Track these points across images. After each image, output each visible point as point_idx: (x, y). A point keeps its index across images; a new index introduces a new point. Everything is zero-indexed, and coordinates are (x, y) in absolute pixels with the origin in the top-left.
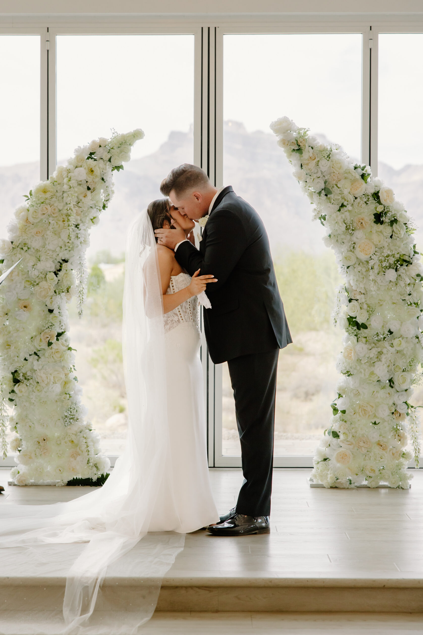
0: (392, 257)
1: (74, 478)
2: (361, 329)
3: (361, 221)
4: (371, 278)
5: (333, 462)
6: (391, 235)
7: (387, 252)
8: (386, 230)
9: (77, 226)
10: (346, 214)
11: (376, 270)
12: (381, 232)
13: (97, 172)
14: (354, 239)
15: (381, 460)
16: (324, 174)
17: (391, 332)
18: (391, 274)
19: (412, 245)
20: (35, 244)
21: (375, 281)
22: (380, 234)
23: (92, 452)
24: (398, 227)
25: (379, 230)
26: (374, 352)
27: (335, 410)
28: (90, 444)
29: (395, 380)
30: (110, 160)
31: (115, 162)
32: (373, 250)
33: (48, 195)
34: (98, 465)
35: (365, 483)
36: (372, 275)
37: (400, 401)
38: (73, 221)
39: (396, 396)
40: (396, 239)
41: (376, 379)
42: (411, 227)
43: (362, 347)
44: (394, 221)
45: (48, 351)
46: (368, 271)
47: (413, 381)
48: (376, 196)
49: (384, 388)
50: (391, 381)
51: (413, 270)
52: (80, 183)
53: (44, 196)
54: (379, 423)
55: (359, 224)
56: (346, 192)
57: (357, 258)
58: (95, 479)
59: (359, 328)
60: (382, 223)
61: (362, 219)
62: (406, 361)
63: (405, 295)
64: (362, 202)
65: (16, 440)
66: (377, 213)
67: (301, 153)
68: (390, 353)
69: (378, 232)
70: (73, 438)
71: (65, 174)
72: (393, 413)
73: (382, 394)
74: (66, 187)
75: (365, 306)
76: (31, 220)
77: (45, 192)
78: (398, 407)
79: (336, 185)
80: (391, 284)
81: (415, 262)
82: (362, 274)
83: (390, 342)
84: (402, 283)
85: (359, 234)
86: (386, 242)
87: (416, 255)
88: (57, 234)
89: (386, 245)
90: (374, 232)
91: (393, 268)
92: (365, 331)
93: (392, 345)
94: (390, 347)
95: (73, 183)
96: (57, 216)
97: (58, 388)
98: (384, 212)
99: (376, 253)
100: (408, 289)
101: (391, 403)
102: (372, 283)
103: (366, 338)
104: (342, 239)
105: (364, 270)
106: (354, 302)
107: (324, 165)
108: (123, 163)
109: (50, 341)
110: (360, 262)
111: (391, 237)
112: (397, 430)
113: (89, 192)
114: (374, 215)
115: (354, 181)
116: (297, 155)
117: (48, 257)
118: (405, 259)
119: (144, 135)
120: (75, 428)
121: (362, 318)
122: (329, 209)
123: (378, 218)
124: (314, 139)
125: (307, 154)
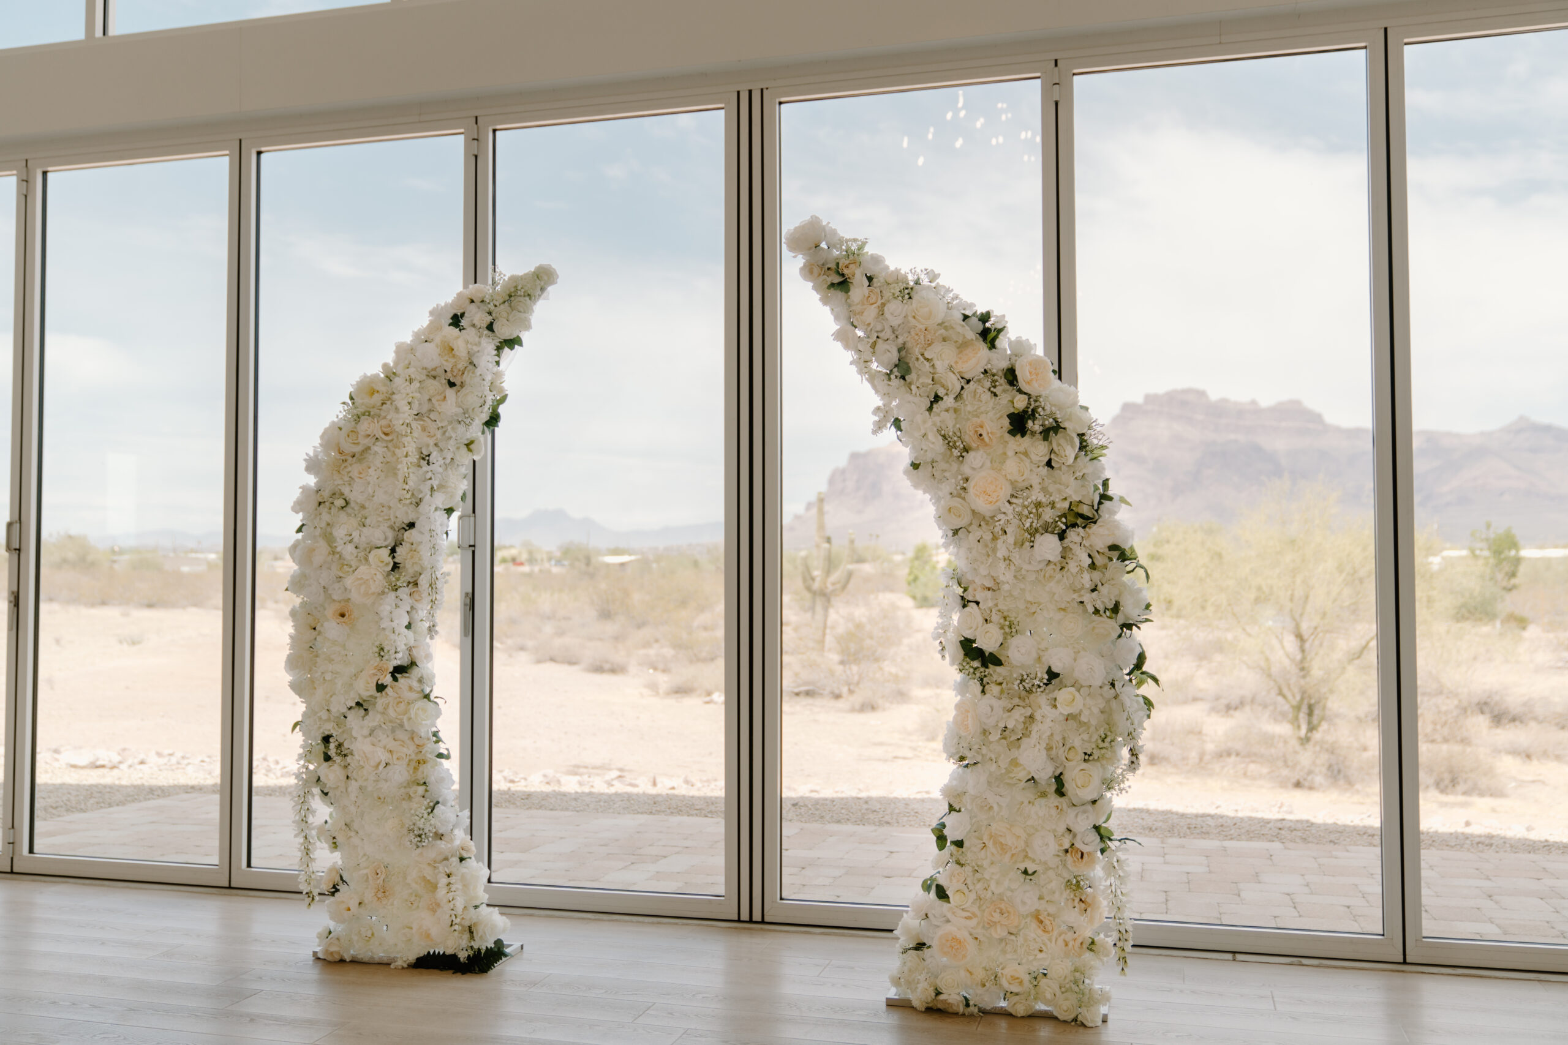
0: (1049, 508)
1: (429, 952)
2: (990, 665)
3: (981, 431)
4: (1000, 554)
5: (937, 955)
6: (1047, 459)
7: (1036, 495)
8: (1038, 449)
9: (425, 457)
10: (943, 416)
11: (1010, 538)
12: (1026, 454)
13: (470, 350)
14: (966, 470)
15: (1040, 956)
16: (897, 333)
17: (1052, 675)
18: (1049, 545)
19: (1101, 482)
20: (357, 494)
21: (1011, 560)
22: (1022, 456)
23: (463, 904)
24: (1062, 442)
25: (1021, 449)
26: (1015, 720)
27: (941, 839)
28: (456, 887)
29: (1066, 778)
30: (490, 327)
31: (504, 331)
32: (1006, 491)
33: (379, 400)
34: (473, 929)
35: (1004, 1003)
36: (1002, 547)
37: (1083, 824)
39: (1072, 813)
40: (1060, 468)
41: (1023, 775)
42: (1095, 441)
43: (992, 706)
44: (1054, 430)
45: (380, 702)
46: (995, 538)
47: (1109, 782)
48: (1011, 376)
49: (1043, 795)
50: (1059, 779)
51: (1102, 537)
52: (433, 373)
53: (368, 400)
54: (1035, 872)
55: (975, 437)
56: (940, 366)
57: (973, 511)
58: (463, 956)
59: (985, 665)
60: (1026, 433)
61: (982, 427)
62: (1091, 737)
63: (1082, 592)
64: (980, 390)
66: (1013, 414)
67: (847, 291)
68: (1049, 720)
69: (1020, 453)
70: (426, 872)
71: (403, 355)
72: (1067, 851)
73: (1040, 809)
75: (995, 617)
76: (343, 446)
77: (371, 393)
78: (1079, 837)
79: (922, 355)
80: (1052, 566)
81: (1106, 518)
82: (986, 546)
83: (1052, 696)
84: (1072, 567)
85: (974, 458)
86: (1036, 475)
87: (1107, 503)
89: (1035, 481)
90: (1010, 453)
91: (1052, 533)
92: (998, 669)
93: (1056, 704)
94: (1049, 708)
95: (415, 373)
96: (392, 440)
97: (402, 773)
98: (1030, 410)
99: (1013, 500)
100: (1091, 578)
101: (1062, 829)
102: (1002, 565)
103: (1000, 684)
104: (944, 471)
105: (988, 537)
106: (971, 608)
107: (897, 313)
108: (520, 334)
109: (380, 682)
110: (980, 519)
111: (1049, 464)
112: (1076, 888)
113: (450, 392)
114: (1009, 416)
115: (963, 346)
116: (839, 295)
117: (380, 519)
118: (1080, 512)
119: (558, 276)
121: (987, 642)
122: (902, 404)
123: (1019, 423)
124: (877, 260)
125: (859, 291)
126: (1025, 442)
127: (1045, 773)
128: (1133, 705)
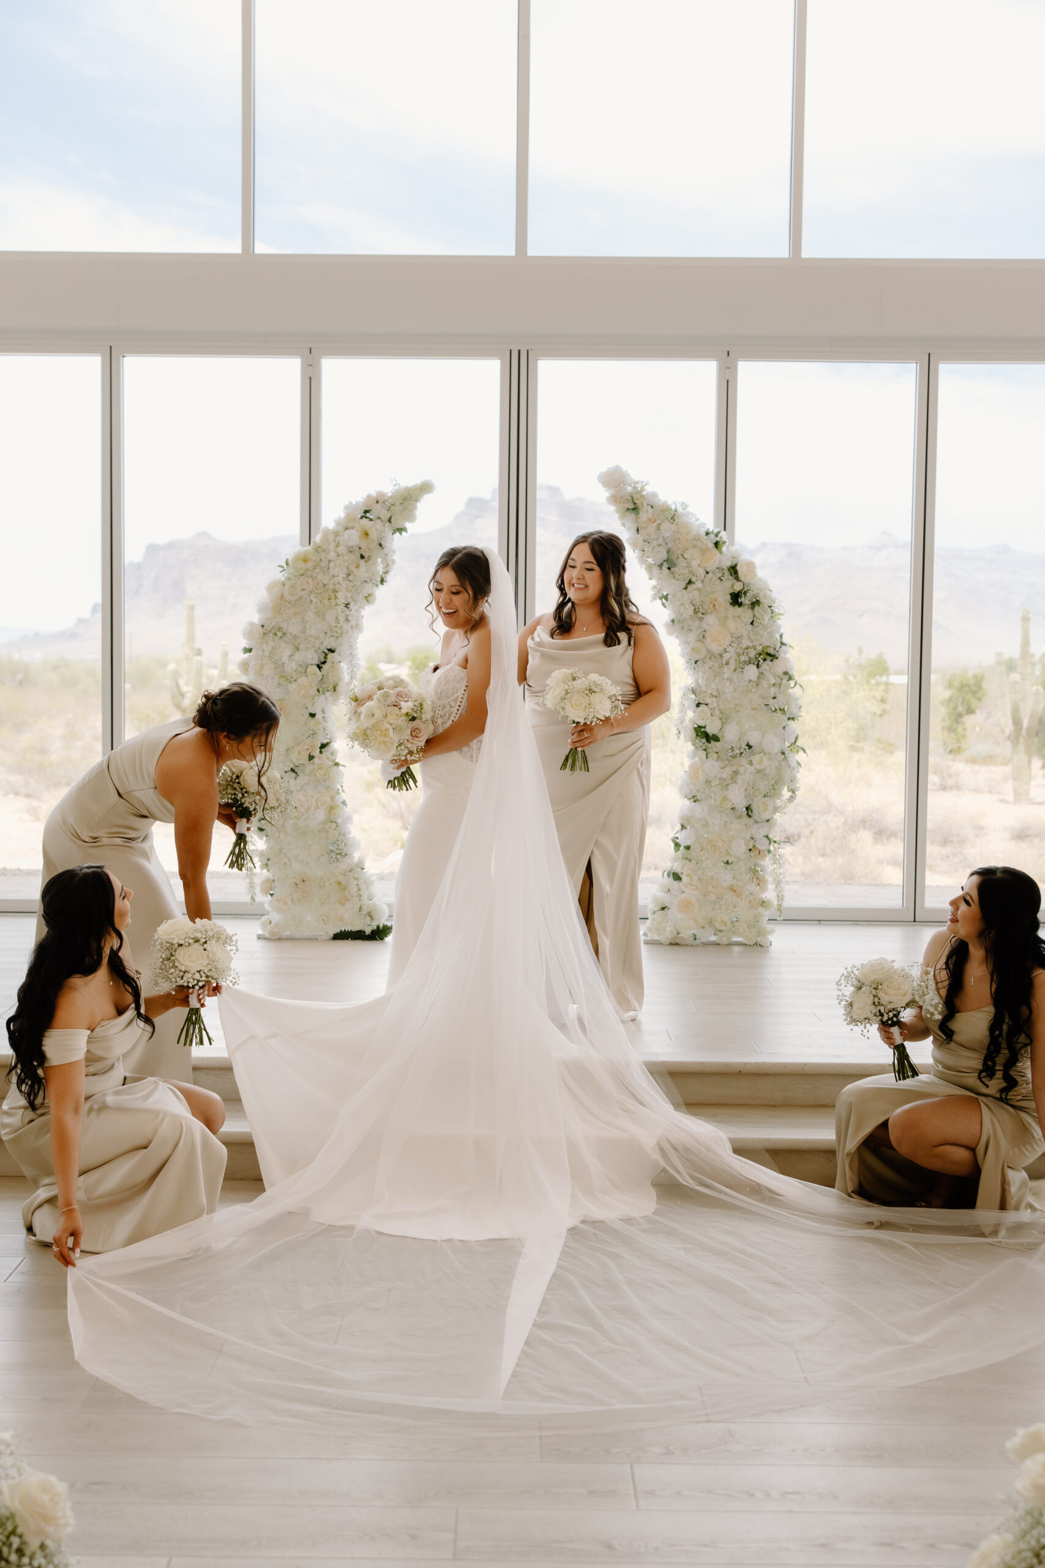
0: (753, 649)
1: (341, 931)
2: (712, 741)
3: (714, 602)
4: (725, 676)
5: (674, 913)
6: (751, 621)
7: (746, 643)
8: (745, 613)
9: (347, 605)
10: (693, 593)
11: (732, 666)
12: (739, 617)
13: (374, 535)
14: (705, 625)
15: (735, 910)
16: (666, 541)
17: (750, 747)
18: (752, 671)
19: (779, 635)
20: (293, 629)
21: (730, 680)
22: (738, 619)
23: (365, 897)
24: (760, 610)
25: (737, 614)
26: (728, 771)
27: (677, 846)
28: (363, 886)
29: (754, 807)
30: (390, 521)
31: (396, 523)
32: (729, 639)
33: (310, 565)
34: (372, 914)
35: (713, 938)
36: (727, 672)
37: (759, 832)
38: (342, 600)
39: (755, 827)
40: (758, 627)
41: (730, 806)
42: (777, 611)
43: (712, 766)
44: (755, 603)
45: (309, 767)
46: (721, 666)
47: (776, 809)
48: (733, 570)
49: (740, 817)
50: (748, 808)
51: (778, 666)
52: (351, 549)
53: (303, 565)
54: (732, 863)
55: (711, 606)
56: (695, 564)
57: (708, 650)
58: (368, 931)
59: (708, 741)
60: (740, 605)
61: (715, 600)
62: (769, 783)
63: (769, 699)
64: (714, 578)
65: (267, 881)
66: (734, 593)
67: (638, 514)
68: (748, 773)
69: (736, 616)
70: (341, 878)
71: (331, 537)
72: (750, 850)
73: (737, 826)
74: (332, 555)
75: (717, 712)
76: (287, 596)
77: (305, 560)
78: (757, 842)
79: (682, 555)
80: (751, 683)
81: (781, 655)
82: (714, 671)
83: (748, 759)
84: (764, 684)
85: (711, 620)
86: (745, 630)
87: (783, 647)
88: (320, 614)
89: (745, 633)
90: (730, 616)
91: (754, 664)
92: (717, 744)
93: (751, 763)
94: (749, 766)
95: (342, 549)
96: (321, 593)
97: (321, 815)
98: (743, 592)
99: (732, 644)
100: (773, 691)
101: (748, 837)
102: (728, 683)
103: (717, 753)
104: (689, 625)
105: (717, 665)
106: (702, 707)
107: (667, 529)
108: (407, 525)
109: (311, 754)
110: (711, 655)
111: (752, 623)
112: (755, 872)
113: (362, 562)
114: (731, 594)
115: (704, 551)
116: (632, 515)
117: (309, 646)
118: (769, 652)
119: (435, 488)
120: (343, 866)
121: (712, 728)
122: (673, 587)
123: (736, 599)
124: (655, 495)
125: (645, 514)
126: (738, 610)
127: (741, 804)
128: (793, 763)
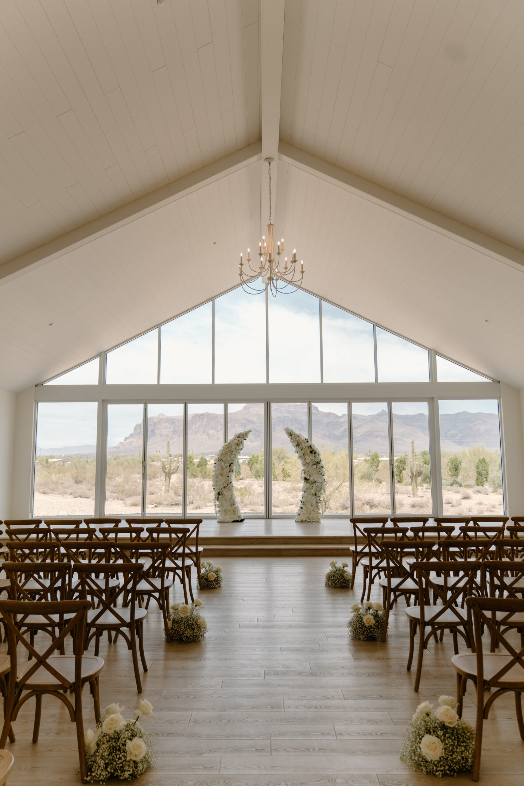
1: (234, 520)
3: (307, 453)
5: (301, 515)
7: (314, 461)
8: (314, 455)
9: (235, 454)
10: (303, 451)
13: (240, 441)
15: (314, 515)
16: (297, 441)
17: (315, 481)
18: (315, 466)
19: (320, 459)
20: (224, 459)
21: (311, 468)
22: (312, 456)
23: (239, 513)
26: (311, 487)
27: (302, 502)
28: (238, 511)
30: (243, 437)
31: (245, 438)
32: (310, 460)
33: (228, 447)
34: (240, 517)
35: (309, 521)
36: (310, 466)
38: (234, 453)
39: (317, 498)
40: (316, 457)
41: (312, 493)
42: (320, 454)
43: (308, 485)
44: (315, 453)
45: (227, 487)
47: (321, 494)
48: (310, 446)
50: (316, 494)
51: (320, 465)
52: (236, 443)
53: (226, 447)
54: (313, 505)
56: (303, 445)
59: (307, 480)
60: (312, 453)
62: (319, 489)
63: (319, 472)
64: (307, 448)
65: (219, 510)
68: (315, 487)
70: (234, 509)
71: (232, 441)
72: (316, 502)
73: (313, 497)
74: (232, 445)
75: (308, 475)
76: (223, 453)
77: (227, 446)
78: (318, 501)
79: (301, 444)
80: (315, 469)
81: (321, 463)
84: (318, 469)
85: (306, 456)
86: (314, 458)
87: (321, 461)
88: (230, 456)
90: (310, 455)
92: (309, 481)
93: (315, 485)
95: (234, 444)
97: (230, 497)
98: (313, 451)
100: (319, 470)
101: (316, 500)
103: (309, 483)
104: (302, 457)
105: (308, 465)
106: (306, 474)
107: (297, 439)
108: (247, 438)
109: (228, 484)
110: (307, 463)
112: (317, 507)
113: (238, 446)
115: (305, 443)
116: (290, 436)
117: (228, 462)
118: (318, 462)
119: (252, 431)
120: (234, 507)
121: (308, 478)
122: (299, 450)
123: (311, 452)
124: (295, 432)
125: (293, 436)
126: (312, 454)
127: (314, 493)
128: (324, 485)
